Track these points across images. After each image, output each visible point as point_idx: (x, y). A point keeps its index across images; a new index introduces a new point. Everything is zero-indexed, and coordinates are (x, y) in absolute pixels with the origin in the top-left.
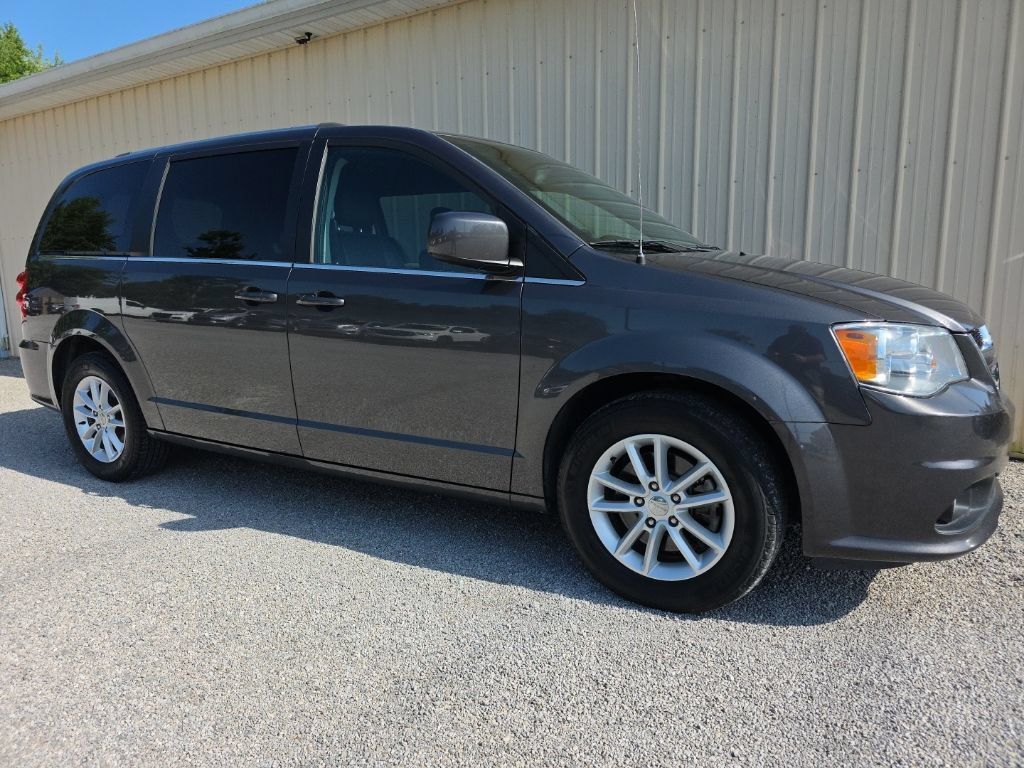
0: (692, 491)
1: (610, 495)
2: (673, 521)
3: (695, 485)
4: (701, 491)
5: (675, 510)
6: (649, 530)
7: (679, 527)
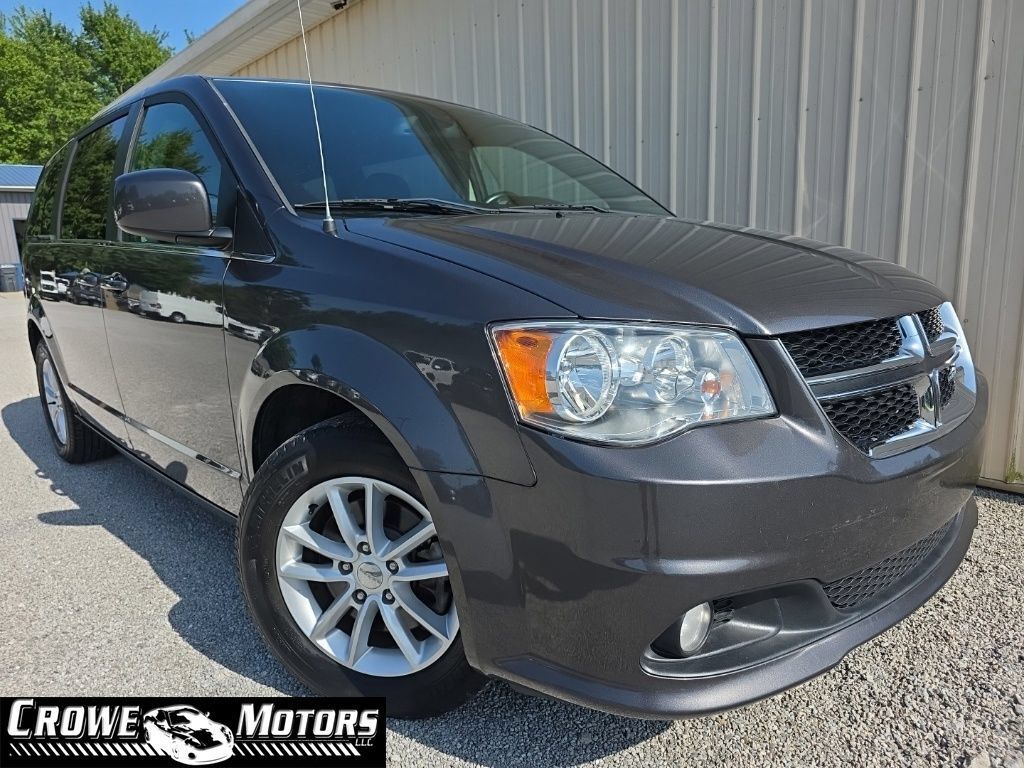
0: (415, 558)
1: (309, 556)
2: (388, 597)
3: (419, 548)
4: (427, 558)
5: (389, 581)
6: (357, 606)
7: (395, 605)
